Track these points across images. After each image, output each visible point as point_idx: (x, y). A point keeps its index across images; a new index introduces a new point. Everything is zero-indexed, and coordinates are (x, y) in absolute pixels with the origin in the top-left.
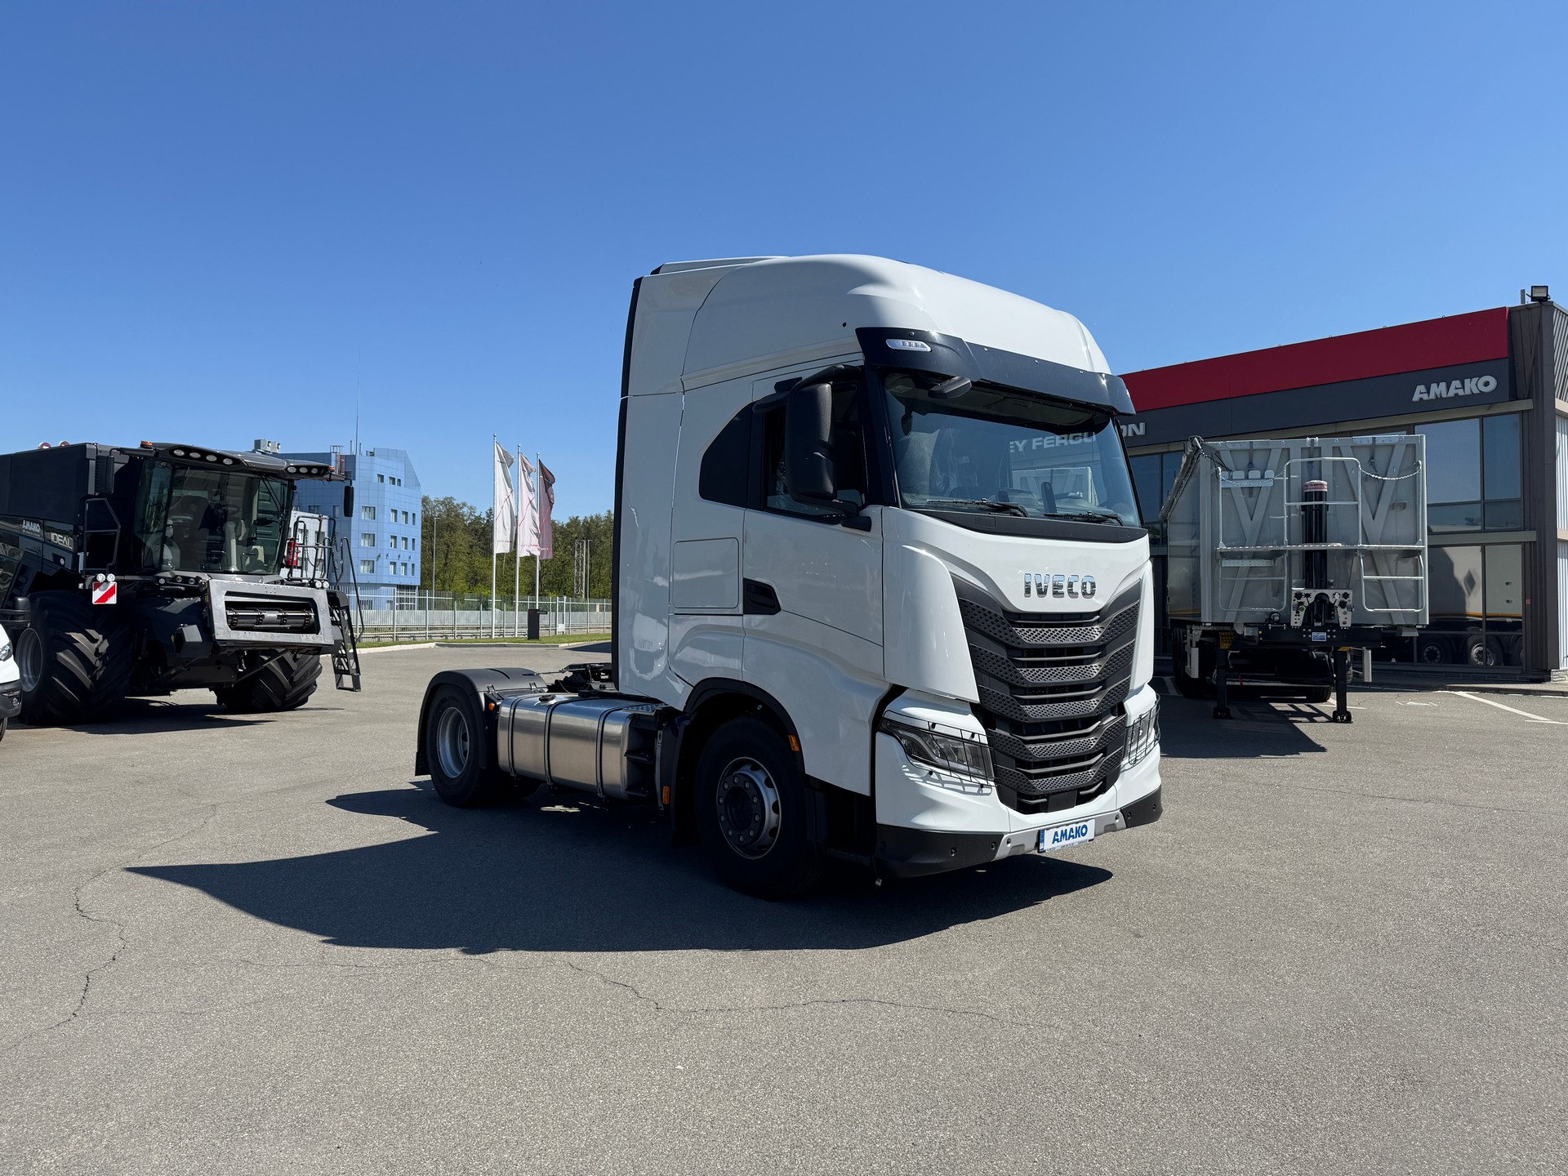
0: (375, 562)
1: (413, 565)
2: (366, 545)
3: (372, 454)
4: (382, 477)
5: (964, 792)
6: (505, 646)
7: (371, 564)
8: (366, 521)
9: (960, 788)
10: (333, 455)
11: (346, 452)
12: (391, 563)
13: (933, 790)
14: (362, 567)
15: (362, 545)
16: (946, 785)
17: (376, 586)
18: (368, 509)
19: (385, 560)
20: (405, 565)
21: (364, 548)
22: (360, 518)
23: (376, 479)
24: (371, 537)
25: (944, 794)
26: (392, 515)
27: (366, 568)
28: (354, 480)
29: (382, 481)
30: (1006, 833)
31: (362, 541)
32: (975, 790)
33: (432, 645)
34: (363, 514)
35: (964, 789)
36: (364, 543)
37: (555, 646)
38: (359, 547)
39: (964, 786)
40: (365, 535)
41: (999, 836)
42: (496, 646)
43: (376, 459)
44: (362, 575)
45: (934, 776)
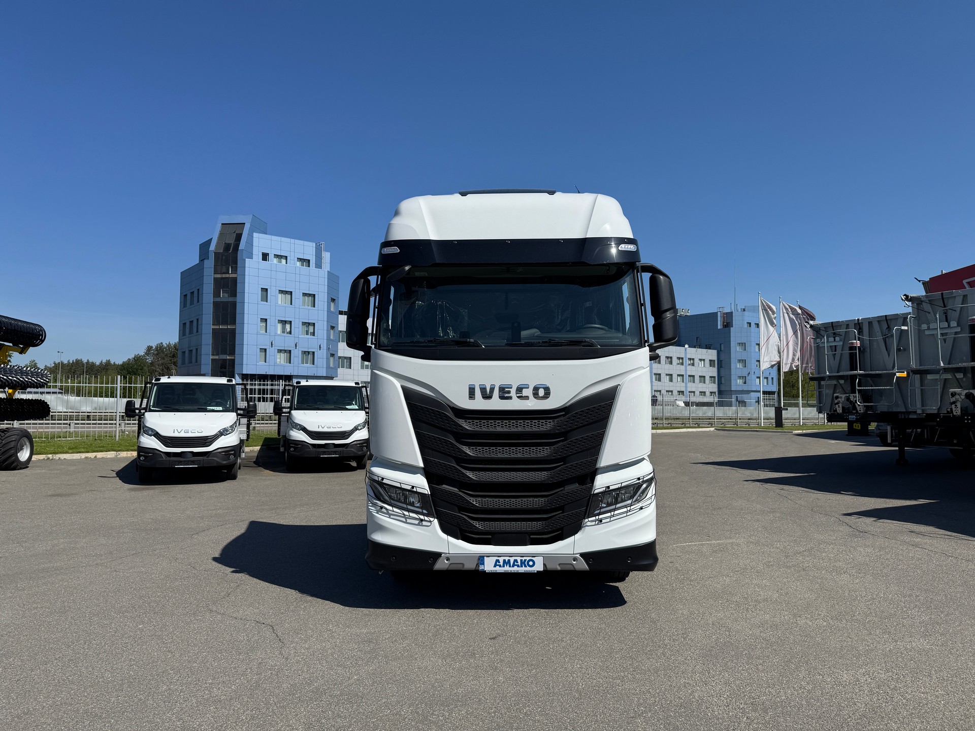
0: (747, 377)
1: (772, 378)
2: (741, 367)
3: (744, 310)
4: (750, 324)
5: (406, 522)
6: (757, 431)
7: (744, 378)
8: (740, 352)
9: (404, 520)
10: (719, 313)
11: (727, 310)
12: (757, 377)
13: (382, 518)
14: (738, 381)
15: (738, 366)
16: (391, 517)
17: (748, 392)
18: (741, 344)
19: (753, 376)
20: (767, 378)
21: (739, 368)
22: (736, 350)
23: (746, 325)
24: (743, 362)
25: (388, 522)
26: (757, 347)
27: (741, 381)
28: (732, 327)
29: (750, 326)
30: (444, 553)
31: (738, 364)
32: (417, 522)
33: (712, 429)
34: (738, 347)
35: (406, 520)
36: (739, 366)
37: (790, 432)
38: (736, 368)
39: (406, 519)
40: (740, 361)
41: (438, 555)
42: (751, 431)
43: (746, 313)
44: (739, 385)
45: (384, 510)
